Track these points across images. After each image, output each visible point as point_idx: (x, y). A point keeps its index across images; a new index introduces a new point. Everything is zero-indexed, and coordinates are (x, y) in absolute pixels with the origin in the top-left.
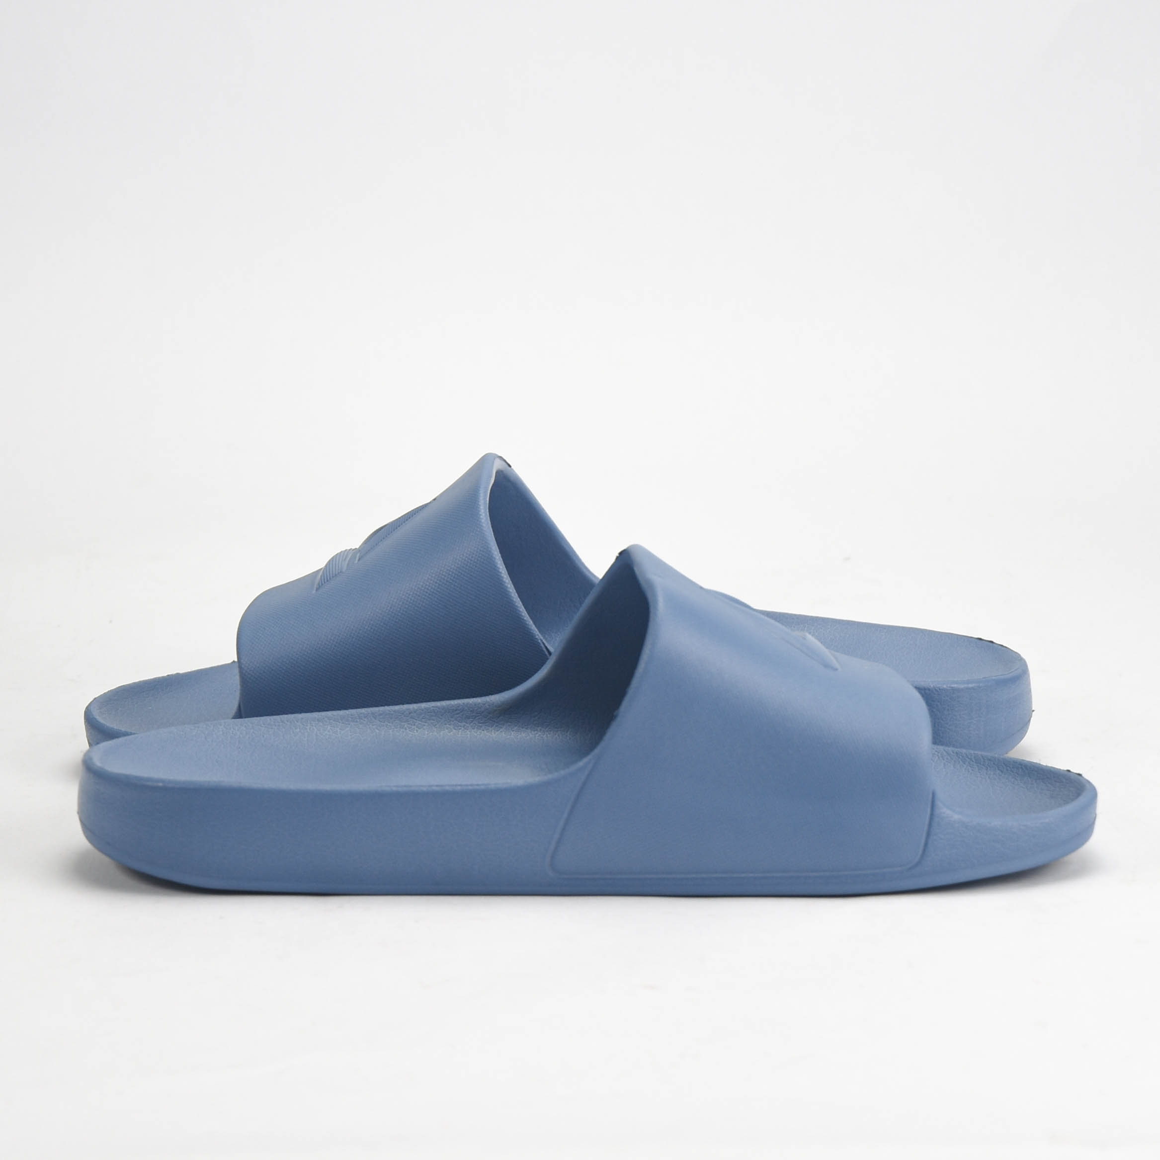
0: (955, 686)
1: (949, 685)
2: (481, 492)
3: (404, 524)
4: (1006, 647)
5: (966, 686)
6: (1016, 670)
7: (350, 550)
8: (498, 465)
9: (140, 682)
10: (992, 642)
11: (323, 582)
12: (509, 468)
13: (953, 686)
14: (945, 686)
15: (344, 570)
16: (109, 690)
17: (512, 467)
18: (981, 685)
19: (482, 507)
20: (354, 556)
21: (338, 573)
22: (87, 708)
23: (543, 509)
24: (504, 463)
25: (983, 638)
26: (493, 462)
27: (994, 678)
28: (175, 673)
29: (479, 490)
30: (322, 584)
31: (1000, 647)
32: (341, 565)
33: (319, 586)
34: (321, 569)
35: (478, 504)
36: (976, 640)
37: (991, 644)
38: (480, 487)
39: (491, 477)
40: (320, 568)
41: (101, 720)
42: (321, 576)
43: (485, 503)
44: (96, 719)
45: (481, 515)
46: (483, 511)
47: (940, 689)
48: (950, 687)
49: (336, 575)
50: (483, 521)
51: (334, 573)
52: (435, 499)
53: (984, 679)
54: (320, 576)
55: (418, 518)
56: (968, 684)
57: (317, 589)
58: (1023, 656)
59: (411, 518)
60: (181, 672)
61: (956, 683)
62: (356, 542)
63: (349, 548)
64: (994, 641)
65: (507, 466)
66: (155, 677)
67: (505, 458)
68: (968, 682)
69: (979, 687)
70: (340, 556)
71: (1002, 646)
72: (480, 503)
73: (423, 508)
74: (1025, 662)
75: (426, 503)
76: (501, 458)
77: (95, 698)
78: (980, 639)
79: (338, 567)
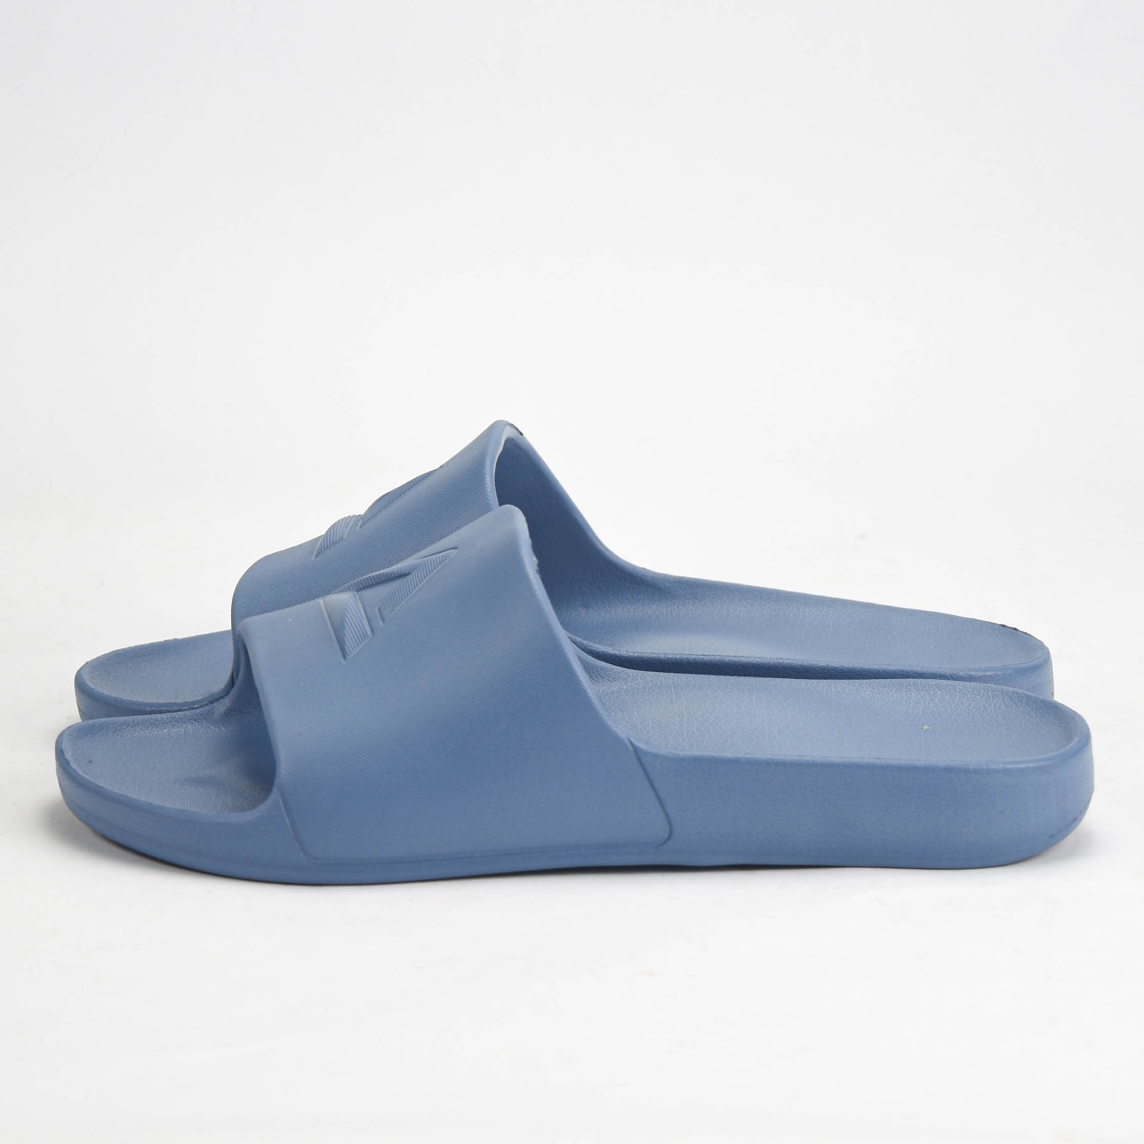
0: (972, 673)
1: (965, 673)
2: (487, 460)
3: (408, 491)
4: (1029, 635)
5: (984, 673)
6: (1038, 658)
7: (353, 516)
8: (507, 433)
9: (136, 646)
10: (1015, 629)
11: (323, 549)
12: (521, 436)
13: (970, 673)
14: (961, 674)
15: (345, 537)
16: (103, 654)
17: (525, 435)
18: (999, 673)
19: (487, 476)
20: (356, 524)
21: (339, 540)
22: (78, 671)
23: (556, 480)
24: (515, 431)
25: (1006, 625)
26: (503, 430)
27: (1013, 666)
28: (173, 638)
29: (485, 458)
30: (322, 551)
31: (1024, 635)
32: (343, 533)
33: (319, 553)
34: (322, 536)
35: (484, 473)
36: (1001, 627)
37: (1014, 631)
38: (487, 455)
39: (499, 444)
40: (321, 534)
41: (90, 684)
42: (321, 544)
43: (492, 471)
44: (86, 683)
45: (486, 484)
46: (488, 479)
47: (956, 677)
48: (967, 675)
49: (336, 542)
50: (488, 490)
51: (335, 539)
52: (441, 467)
53: (1003, 667)
54: (319, 543)
55: (422, 487)
56: (986, 671)
57: (317, 556)
58: (1046, 644)
59: (416, 485)
60: (179, 637)
61: (974, 670)
62: (361, 508)
63: (352, 515)
64: (1018, 628)
65: (519, 434)
66: (152, 642)
67: (516, 425)
68: (986, 670)
69: (998, 675)
70: (342, 522)
71: (1026, 633)
72: (486, 472)
73: (429, 475)
74: (1048, 650)
75: (433, 469)
76: (512, 425)
77: (87, 662)
78: (1004, 626)
79: (340, 533)
